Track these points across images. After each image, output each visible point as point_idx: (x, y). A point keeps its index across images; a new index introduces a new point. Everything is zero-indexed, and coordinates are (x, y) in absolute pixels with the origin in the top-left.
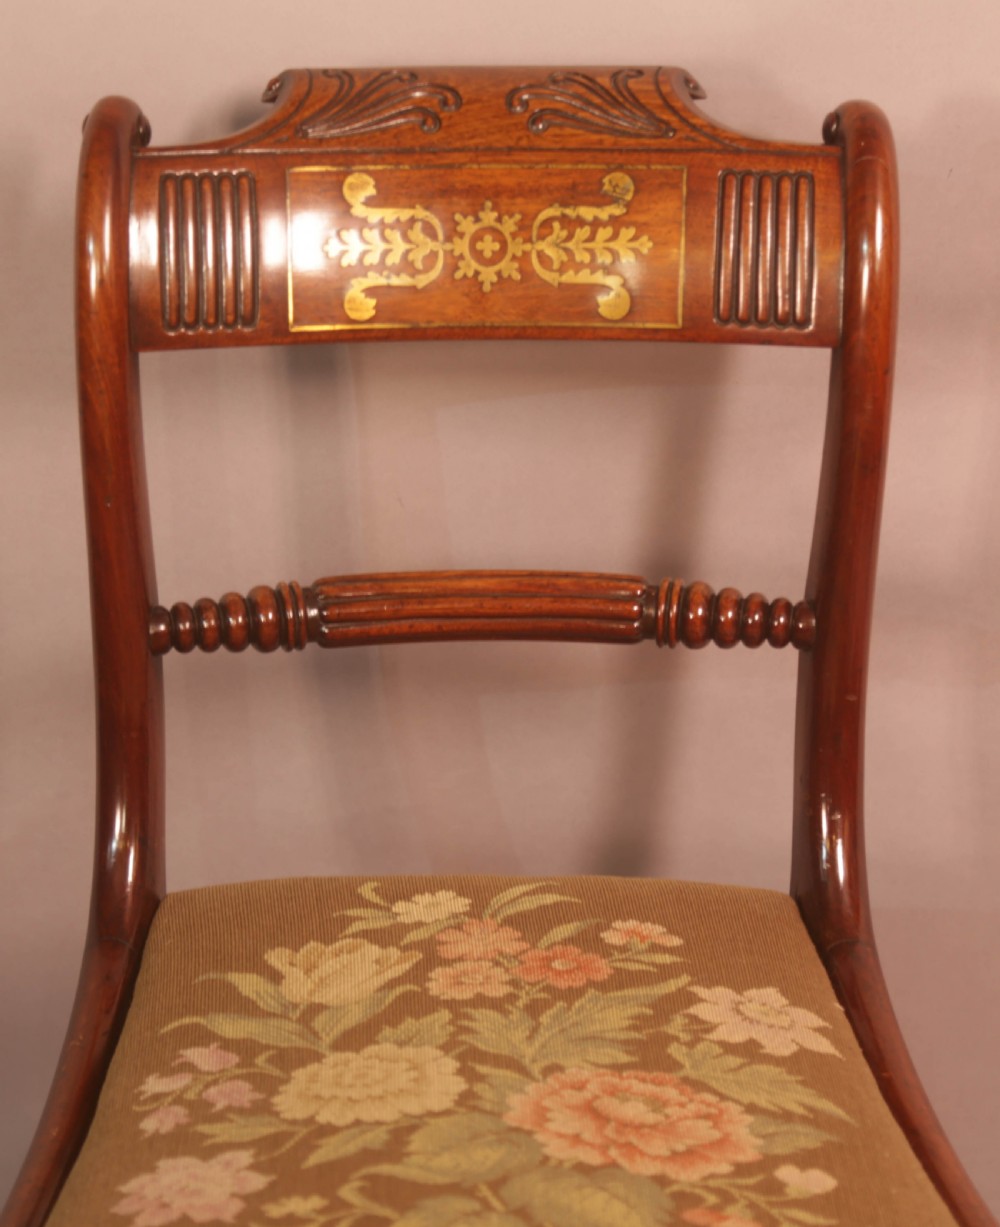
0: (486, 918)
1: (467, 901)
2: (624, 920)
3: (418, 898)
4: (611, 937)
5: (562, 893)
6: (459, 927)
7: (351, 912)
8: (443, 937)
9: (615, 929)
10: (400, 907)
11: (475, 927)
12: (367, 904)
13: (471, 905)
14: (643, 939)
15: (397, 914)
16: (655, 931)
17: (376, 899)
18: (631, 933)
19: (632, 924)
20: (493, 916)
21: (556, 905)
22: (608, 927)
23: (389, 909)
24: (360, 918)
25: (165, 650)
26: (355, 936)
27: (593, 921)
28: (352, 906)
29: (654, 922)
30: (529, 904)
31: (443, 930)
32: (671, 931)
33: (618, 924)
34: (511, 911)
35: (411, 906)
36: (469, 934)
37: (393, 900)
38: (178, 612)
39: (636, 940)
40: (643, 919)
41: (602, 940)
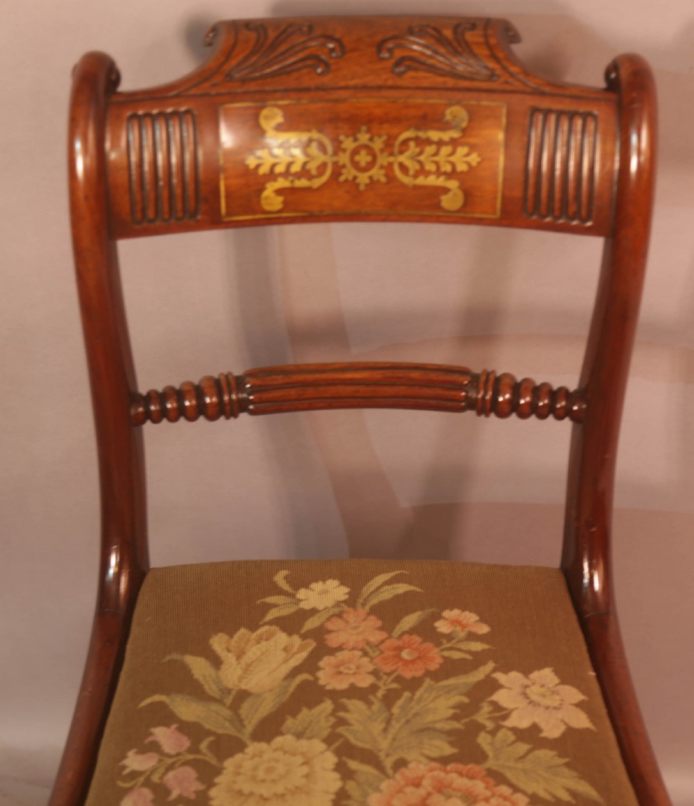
0: (359, 606)
1: (346, 590)
2: (451, 609)
3: (314, 586)
4: (442, 627)
5: (410, 583)
6: (340, 615)
7: (271, 600)
8: (330, 626)
9: (444, 618)
10: (302, 594)
11: (351, 617)
12: (280, 592)
13: (349, 593)
14: (463, 626)
15: (300, 600)
16: (470, 618)
17: (285, 586)
18: (456, 622)
19: (455, 613)
20: (363, 605)
21: (406, 594)
22: (438, 617)
23: (293, 596)
24: (275, 606)
25: (143, 422)
26: (271, 623)
27: (429, 611)
28: (270, 594)
29: (471, 611)
30: (387, 594)
31: (329, 619)
32: (483, 620)
33: (446, 614)
34: (374, 601)
35: (309, 593)
36: (347, 622)
37: (297, 588)
38: (152, 397)
39: (458, 628)
40: (464, 608)
41: (435, 629)
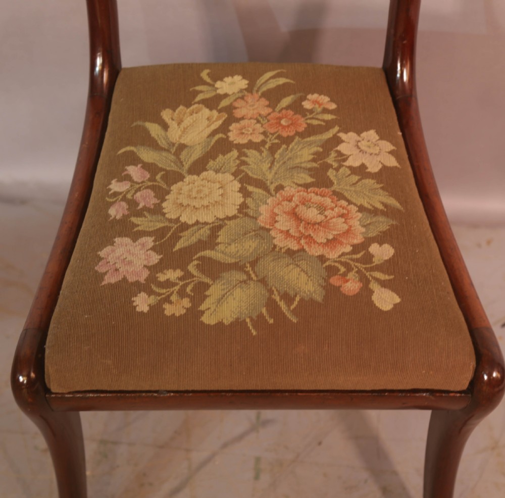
0: (254, 92)
1: (246, 82)
2: (313, 94)
3: (226, 79)
4: (307, 105)
5: (287, 78)
6: (242, 98)
7: (198, 88)
8: (236, 104)
9: (308, 100)
10: (218, 84)
11: (250, 99)
12: (204, 83)
13: (248, 84)
14: (320, 105)
15: (217, 89)
16: (325, 99)
17: (208, 80)
18: (315, 102)
19: (315, 96)
20: (257, 91)
21: (284, 85)
22: (304, 98)
23: (213, 86)
24: (201, 92)
26: (199, 103)
27: (298, 95)
28: (198, 85)
29: (325, 95)
30: (272, 84)
31: (235, 100)
32: (332, 100)
33: (310, 97)
34: (264, 89)
35: (223, 84)
36: (247, 102)
37: (215, 81)
39: (317, 106)
40: (320, 93)
41: (302, 106)
